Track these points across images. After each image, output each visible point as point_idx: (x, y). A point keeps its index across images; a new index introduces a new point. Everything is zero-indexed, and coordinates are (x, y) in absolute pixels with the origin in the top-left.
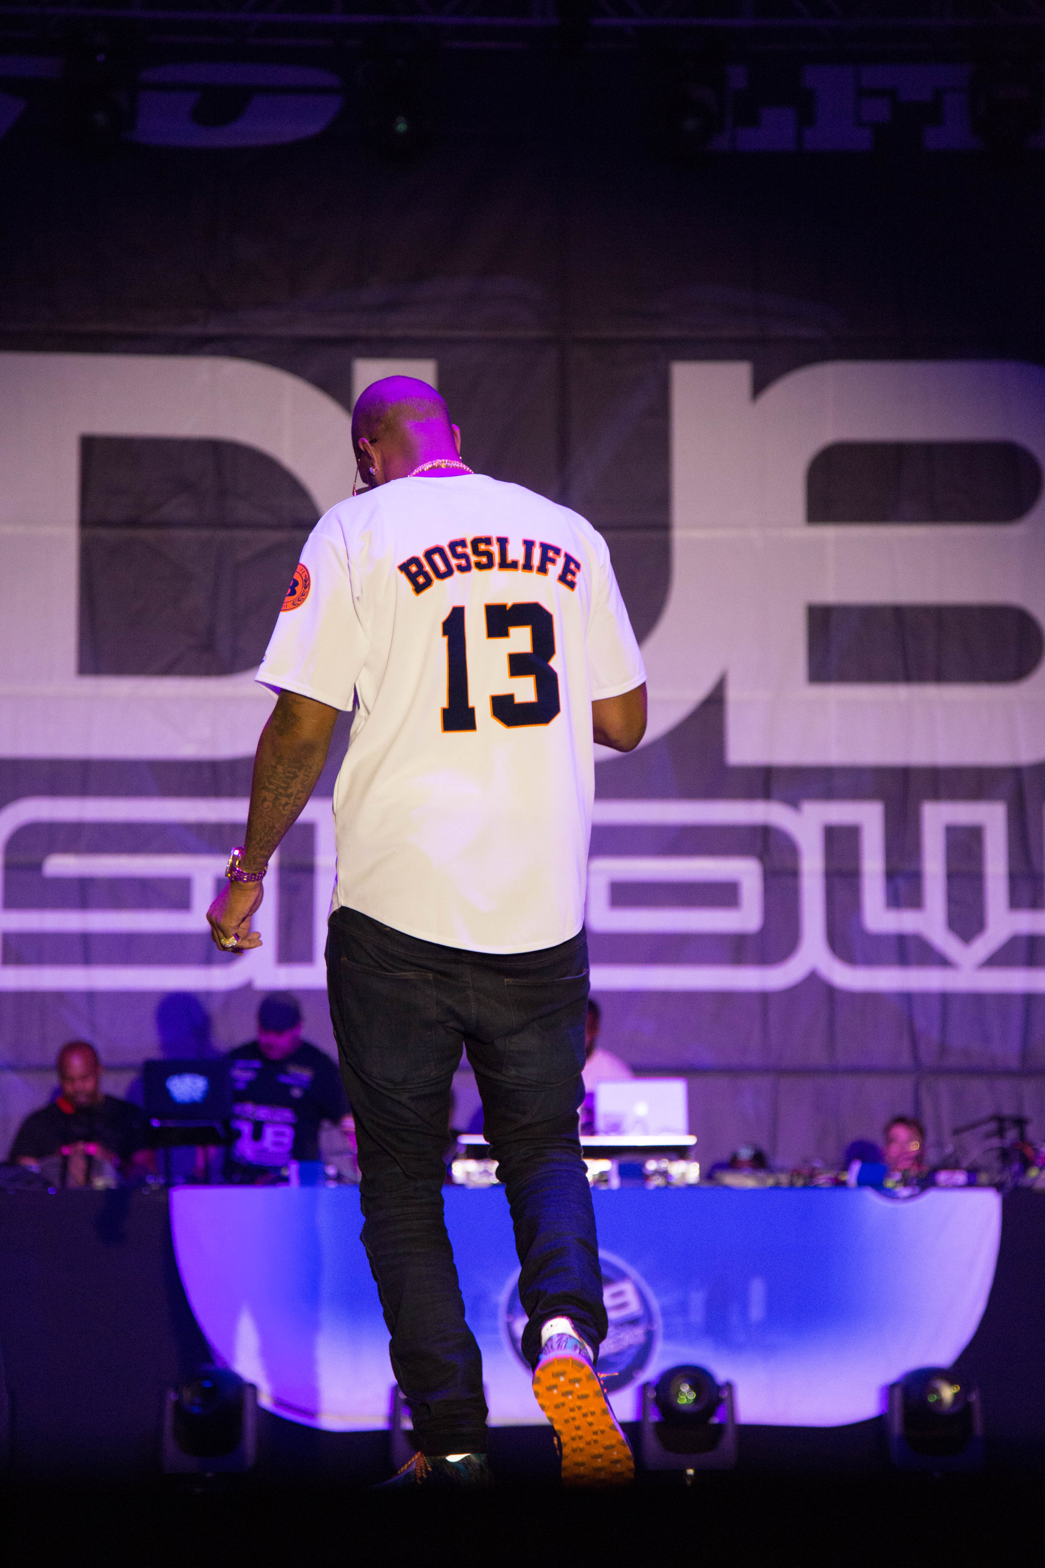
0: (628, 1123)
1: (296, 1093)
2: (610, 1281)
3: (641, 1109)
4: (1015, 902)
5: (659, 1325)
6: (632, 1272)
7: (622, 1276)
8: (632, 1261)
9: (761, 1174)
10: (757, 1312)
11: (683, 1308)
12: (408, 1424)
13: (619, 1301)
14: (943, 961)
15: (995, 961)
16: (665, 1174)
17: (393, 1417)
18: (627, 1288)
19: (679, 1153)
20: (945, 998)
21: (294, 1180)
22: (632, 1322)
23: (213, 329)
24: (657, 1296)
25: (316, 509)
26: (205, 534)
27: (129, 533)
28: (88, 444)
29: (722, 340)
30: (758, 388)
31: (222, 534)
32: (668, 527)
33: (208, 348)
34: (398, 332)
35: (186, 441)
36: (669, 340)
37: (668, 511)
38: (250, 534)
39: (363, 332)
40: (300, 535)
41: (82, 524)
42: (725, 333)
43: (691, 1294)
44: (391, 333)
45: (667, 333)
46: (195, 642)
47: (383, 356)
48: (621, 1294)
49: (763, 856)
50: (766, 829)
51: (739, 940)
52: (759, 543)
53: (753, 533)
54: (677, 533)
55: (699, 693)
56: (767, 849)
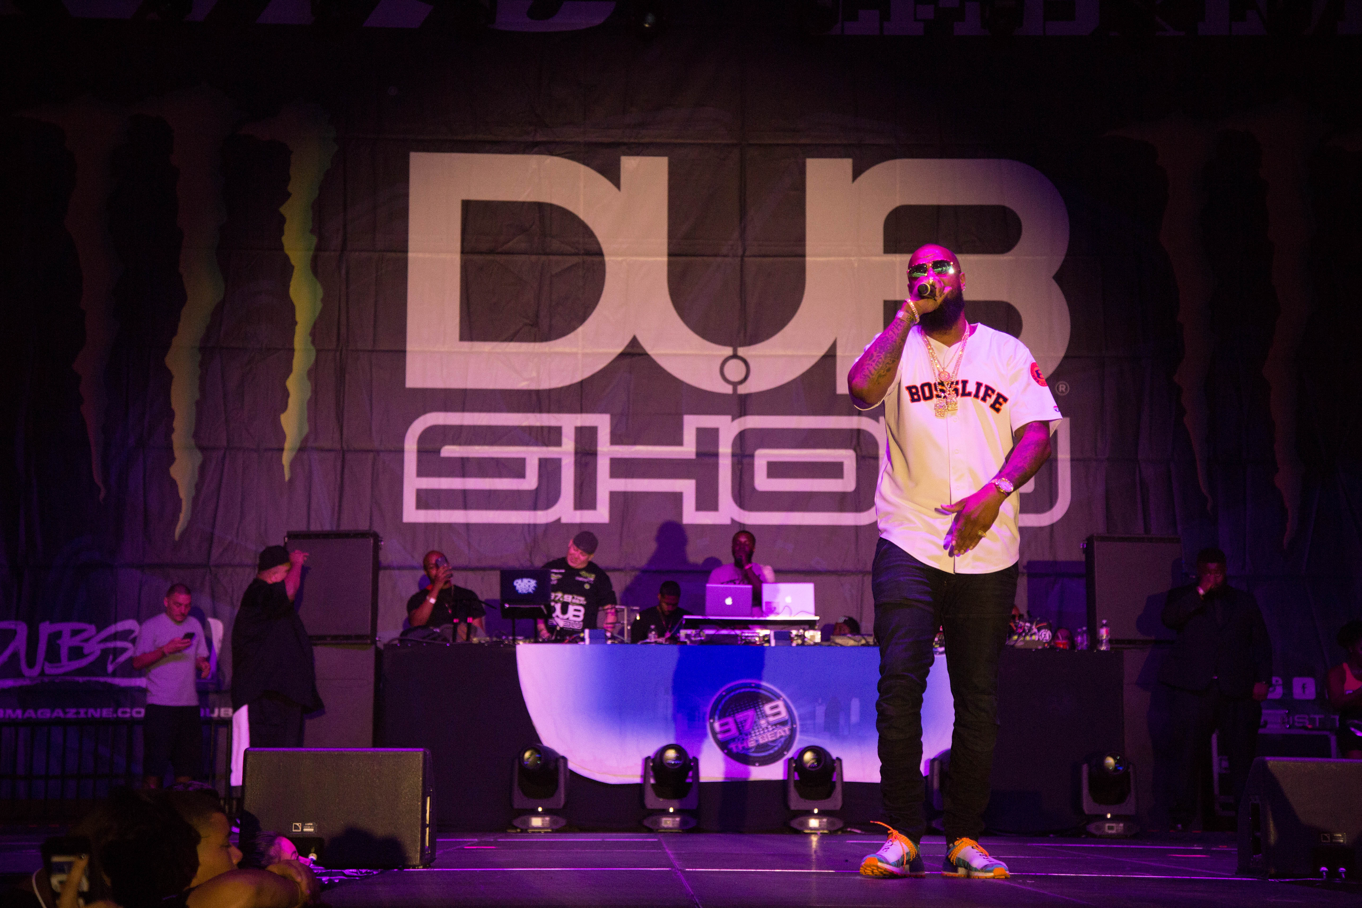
0: (780, 607)
1: (587, 586)
2: (769, 700)
3: (788, 600)
5: (798, 725)
6: (784, 696)
7: (778, 697)
8: (782, 689)
9: (857, 637)
10: (854, 718)
11: (813, 716)
12: (652, 781)
13: (775, 711)
16: (802, 637)
17: (645, 776)
18: (780, 703)
19: (810, 625)
21: (587, 641)
22: (783, 723)
23: (539, 138)
24: (797, 709)
25: (598, 243)
26: (534, 258)
27: (490, 257)
28: (467, 205)
29: (835, 145)
30: (857, 173)
31: (543, 258)
32: (803, 256)
33: (536, 149)
34: (646, 140)
35: (523, 203)
36: (805, 145)
37: (804, 246)
38: (559, 258)
39: (625, 140)
40: (589, 259)
41: (463, 252)
42: (837, 142)
43: (817, 708)
44: (642, 141)
45: (803, 141)
46: (528, 321)
47: (638, 154)
48: (776, 707)
49: (856, 448)
50: (859, 432)
51: (842, 496)
52: (856, 265)
53: (853, 259)
54: (808, 259)
55: (822, 352)
56: (858, 444)
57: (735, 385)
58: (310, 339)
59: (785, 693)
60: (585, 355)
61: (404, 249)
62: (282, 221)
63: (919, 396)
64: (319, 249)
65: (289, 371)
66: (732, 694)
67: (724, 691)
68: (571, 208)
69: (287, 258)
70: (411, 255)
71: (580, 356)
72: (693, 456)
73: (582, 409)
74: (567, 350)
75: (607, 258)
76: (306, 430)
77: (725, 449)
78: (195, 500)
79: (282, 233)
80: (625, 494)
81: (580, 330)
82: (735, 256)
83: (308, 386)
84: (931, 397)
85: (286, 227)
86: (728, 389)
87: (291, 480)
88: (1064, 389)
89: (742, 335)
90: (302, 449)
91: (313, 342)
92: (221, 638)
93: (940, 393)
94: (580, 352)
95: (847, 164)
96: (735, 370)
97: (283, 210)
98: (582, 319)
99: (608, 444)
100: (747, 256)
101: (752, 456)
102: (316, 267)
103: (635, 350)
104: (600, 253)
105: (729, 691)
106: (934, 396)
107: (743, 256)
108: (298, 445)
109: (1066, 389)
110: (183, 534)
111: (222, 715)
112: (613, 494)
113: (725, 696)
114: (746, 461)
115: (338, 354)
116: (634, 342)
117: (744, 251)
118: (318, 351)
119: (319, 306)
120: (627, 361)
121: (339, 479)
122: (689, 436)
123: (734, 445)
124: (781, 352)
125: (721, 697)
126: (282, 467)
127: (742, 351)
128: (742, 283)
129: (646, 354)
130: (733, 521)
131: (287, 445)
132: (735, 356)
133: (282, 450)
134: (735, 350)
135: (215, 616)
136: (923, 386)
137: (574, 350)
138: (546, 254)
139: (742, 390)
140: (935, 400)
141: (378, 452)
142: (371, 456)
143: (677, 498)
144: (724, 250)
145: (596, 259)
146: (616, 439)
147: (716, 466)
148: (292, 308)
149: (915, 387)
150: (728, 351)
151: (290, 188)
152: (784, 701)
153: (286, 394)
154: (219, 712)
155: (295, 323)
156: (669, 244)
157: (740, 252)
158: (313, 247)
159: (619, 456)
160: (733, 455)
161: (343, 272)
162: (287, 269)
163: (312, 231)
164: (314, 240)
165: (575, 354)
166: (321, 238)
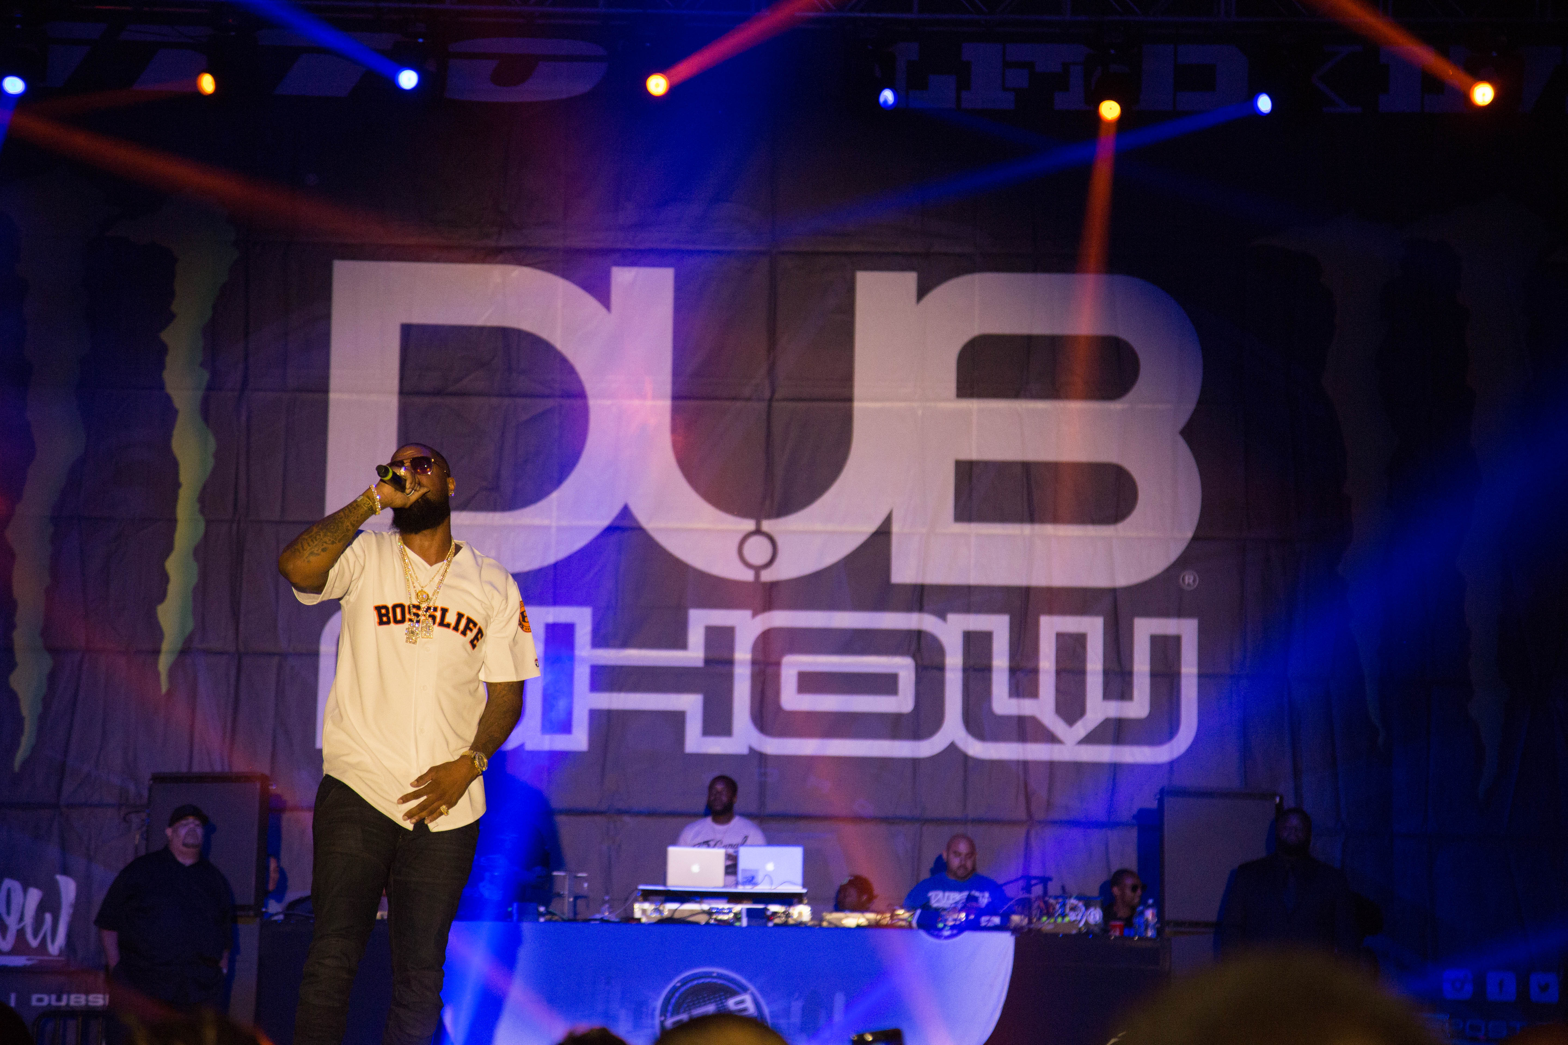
0: (759, 878)
3: (770, 867)
4: (1108, 695)
6: (752, 988)
7: (745, 990)
10: (838, 1016)
11: (787, 1013)
13: (741, 1006)
14: (1052, 739)
15: (1091, 739)
16: (783, 916)
18: (747, 998)
19: (797, 898)
20: (1052, 766)
23: (504, 243)
24: (768, 1004)
25: (579, 382)
26: (495, 401)
27: (438, 400)
28: (408, 331)
29: (896, 254)
30: (922, 292)
31: (507, 401)
32: (850, 399)
33: (500, 257)
34: (647, 245)
35: (481, 329)
36: (857, 254)
37: (851, 387)
38: (527, 401)
39: (619, 246)
40: (567, 402)
41: (402, 392)
42: (898, 249)
43: (793, 1003)
44: (641, 247)
45: (855, 247)
46: (484, 484)
47: (633, 264)
48: (742, 1002)
49: (916, 655)
50: (919, 634)
51: (897, 718)
52: (920, 412)
53: (915, 405)
54: (857, 405)
55: (871, 527)
56: (919, 649)
57: (758, 569)
58: (197, 506)
59: (755, 985)
60: (560, 529)
61: (323, 388)
62: (163, 350)
63: (389, 618)
64: (210, 388)
65: (169, 548)
66: (689, 985)
67: (678, 982)
68: (544, 335)
69: (168, 399)
70: (333, 396)
71: (553, 531)
72: (700, 663)
73: (557, 600)
74: (537, 522)
75: (592, 403)
76: (190, 626)
77: (743, 654)
78: (42, 719)
79: (161, 365)
80: (610, 714)
81: (555, 495)
82: (759, 400)
83: (194, 568)
84: (402, 621)
85: (168, 359)
86: (748, 576)
87: (169, 692)
88: (1191, 581)
89: (768, 502)
90: (185, 652)
91: (202, 511)
92: (73, 902)
93: (413, 617)
94: (554, 524)
95: (910, 279)
96: (757, 550)
97: (165, 336)
98: (559, 480)
99: (588, 647)
100: (777, 400)
101: (778, 664)
102: (206, 411)
103: (625, 523)
104: (581, 395)
105: (684, 982)
106: (407, 619)
107: (771, 400)
108: (179, 646)
109: (1194, 581)
110: (26, 763)
111: (72, 1003)
112: (594, 714)
113: (679, 987)
114: (770, 670)
115: (235, 526)
116: (626, 512)
117: (773, 392)
118: (208, 523)
119: (211, 463)
120: (614, 538)
121: (232, 691)
122: (696, 637)
123: (755, 648)
124: (818, 527)
125: (675, 989)
126: (157, 674)
127: (767, 525)
128: (769, 435)
129: (640, 529)
130: (751, 749)
131: (165, 646)
132: (758, 532)
133: (157, 652)
134: (758, 524)
135: (65, 872)
136: (395, 607)
137: (546, 522)
138: (511, 396)
139: (767, 576)
140: (407, 624)
141: (283, 656)
142: (275, 660)
143: (678, 719)
144: (747, 391)
145: (579, 402)
146: (599, 640)
147: (729, 678)
148: (174, 464)
149: (386, 607)
150: (749, 525)
151: (174, 308)
152: (753, 995)
153: (165, 578)
154: (68, 1000)
155: (178, 485)
156: (674, 383)
157: (767, 394)
158: (204, 384)
159: (602, 662)
160: (754, 662)
161: (243, 418)
162: (169, 414)
163: (202, 365)
164: (206, 376)
165: (548, 528)
166: (214, 374)
